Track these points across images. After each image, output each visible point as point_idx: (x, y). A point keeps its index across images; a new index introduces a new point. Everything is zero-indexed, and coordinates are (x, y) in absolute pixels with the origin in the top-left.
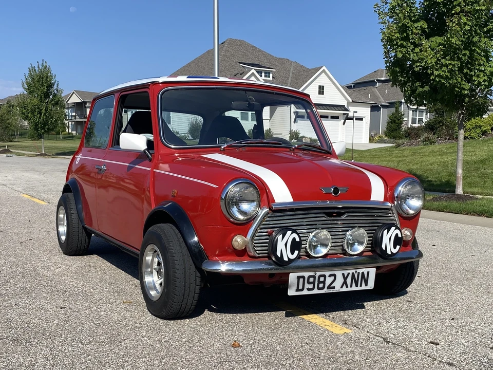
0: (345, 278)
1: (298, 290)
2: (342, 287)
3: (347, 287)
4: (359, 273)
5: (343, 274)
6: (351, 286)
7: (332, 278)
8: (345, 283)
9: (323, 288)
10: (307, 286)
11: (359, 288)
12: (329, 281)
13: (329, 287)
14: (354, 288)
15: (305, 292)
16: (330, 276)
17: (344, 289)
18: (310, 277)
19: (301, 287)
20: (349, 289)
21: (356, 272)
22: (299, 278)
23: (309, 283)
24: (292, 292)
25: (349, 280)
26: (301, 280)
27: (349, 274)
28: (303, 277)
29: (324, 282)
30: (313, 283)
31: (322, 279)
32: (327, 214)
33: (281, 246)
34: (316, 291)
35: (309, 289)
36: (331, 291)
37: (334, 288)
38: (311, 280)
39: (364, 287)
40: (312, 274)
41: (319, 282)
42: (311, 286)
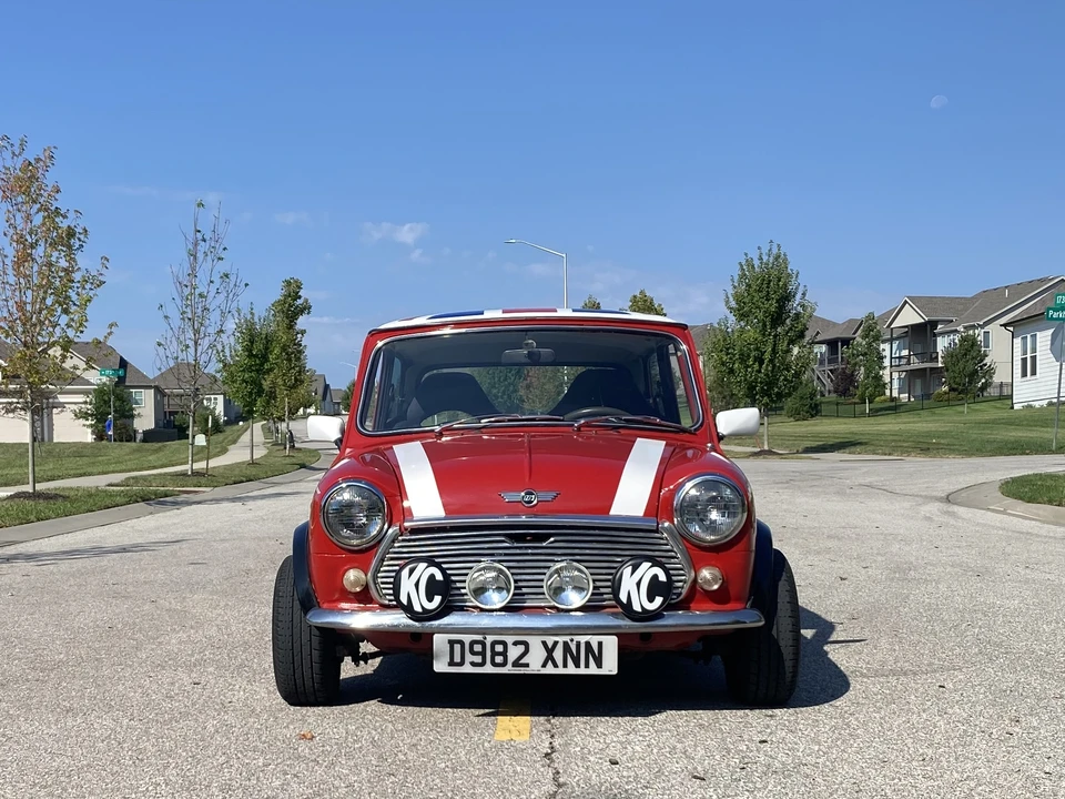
0: (550, 651)
1: (452, 663)
2: (544, 665)
3: (556, 666)
4: (578, 644)
5: (544, 643)
6: (565, 666)
7: (521, 649)
8: (550, 658)
9: (504, 664)
10: (469, 658)
11: (582, 671)
12: (514, 652)
13: (516, 664)
14: (571, 670)
15: (467, 669)
16: (515, 643)
17: (550, 670)
18: (473, 643)
19: (457, 659)
20: (561, 671)
21: (572, 640)
22: (452, 643)
23: (473, 653)
24: (440, 666)
25: (558, 654)
26: (457, 647)
27: (556, 643)
28: (462, 643)
29: (504, 654)
30: (483, 653)
31: (499, 648)
32: (513, 538)
33: (407, 586)
34: (488, 669)
35: (473, 664)
36: (522, 671)
37: (527, 665)
38: (478, 648)
39: (593, 670)
40: (479, 637)
41: (494, 654)
42: (478, 659)
